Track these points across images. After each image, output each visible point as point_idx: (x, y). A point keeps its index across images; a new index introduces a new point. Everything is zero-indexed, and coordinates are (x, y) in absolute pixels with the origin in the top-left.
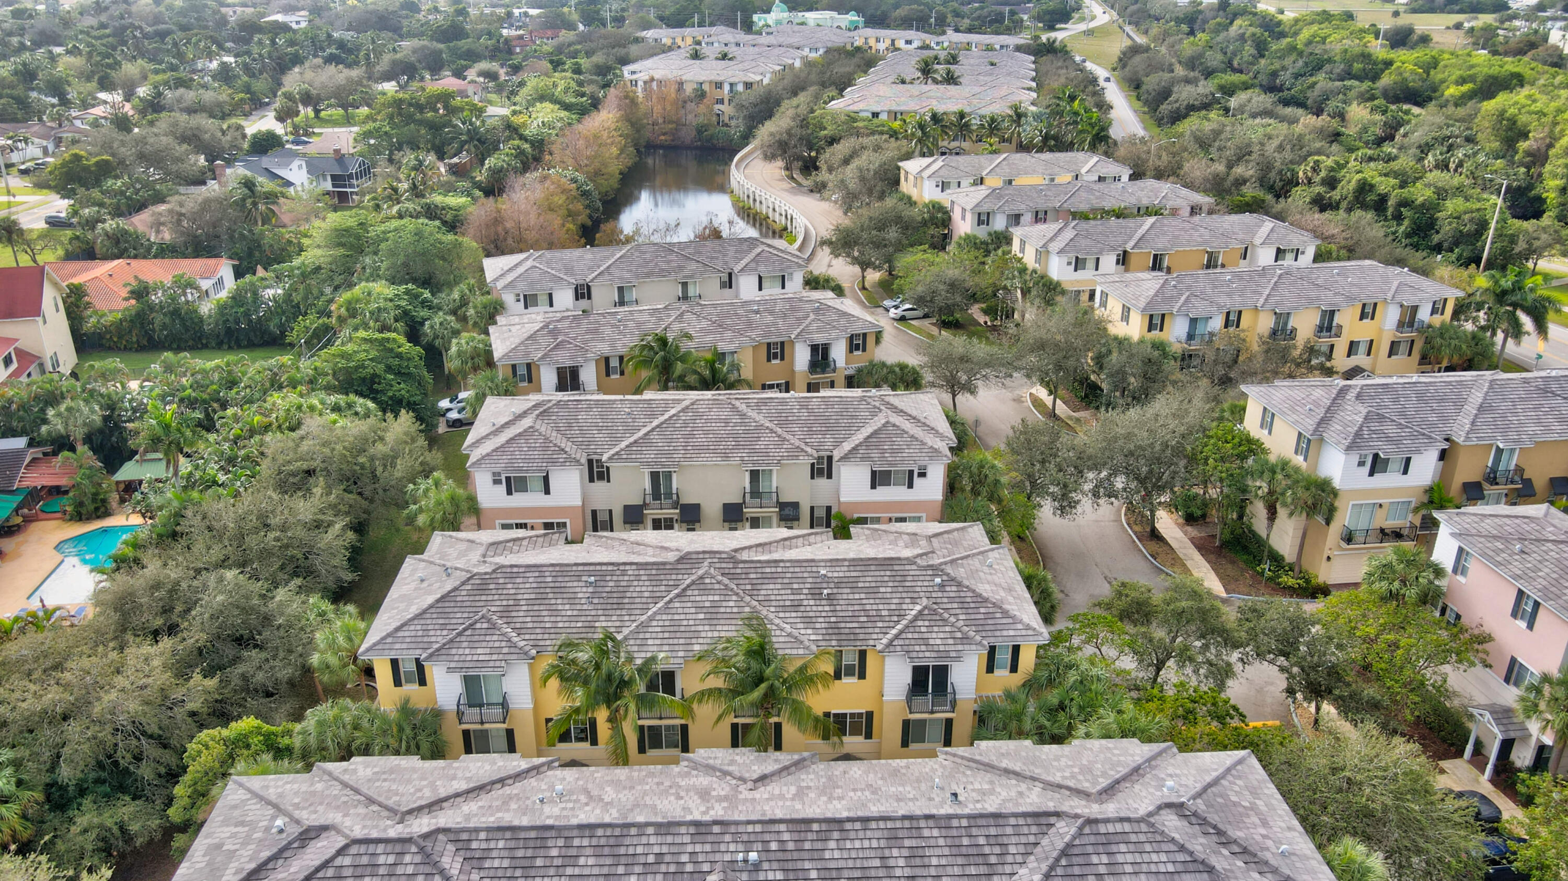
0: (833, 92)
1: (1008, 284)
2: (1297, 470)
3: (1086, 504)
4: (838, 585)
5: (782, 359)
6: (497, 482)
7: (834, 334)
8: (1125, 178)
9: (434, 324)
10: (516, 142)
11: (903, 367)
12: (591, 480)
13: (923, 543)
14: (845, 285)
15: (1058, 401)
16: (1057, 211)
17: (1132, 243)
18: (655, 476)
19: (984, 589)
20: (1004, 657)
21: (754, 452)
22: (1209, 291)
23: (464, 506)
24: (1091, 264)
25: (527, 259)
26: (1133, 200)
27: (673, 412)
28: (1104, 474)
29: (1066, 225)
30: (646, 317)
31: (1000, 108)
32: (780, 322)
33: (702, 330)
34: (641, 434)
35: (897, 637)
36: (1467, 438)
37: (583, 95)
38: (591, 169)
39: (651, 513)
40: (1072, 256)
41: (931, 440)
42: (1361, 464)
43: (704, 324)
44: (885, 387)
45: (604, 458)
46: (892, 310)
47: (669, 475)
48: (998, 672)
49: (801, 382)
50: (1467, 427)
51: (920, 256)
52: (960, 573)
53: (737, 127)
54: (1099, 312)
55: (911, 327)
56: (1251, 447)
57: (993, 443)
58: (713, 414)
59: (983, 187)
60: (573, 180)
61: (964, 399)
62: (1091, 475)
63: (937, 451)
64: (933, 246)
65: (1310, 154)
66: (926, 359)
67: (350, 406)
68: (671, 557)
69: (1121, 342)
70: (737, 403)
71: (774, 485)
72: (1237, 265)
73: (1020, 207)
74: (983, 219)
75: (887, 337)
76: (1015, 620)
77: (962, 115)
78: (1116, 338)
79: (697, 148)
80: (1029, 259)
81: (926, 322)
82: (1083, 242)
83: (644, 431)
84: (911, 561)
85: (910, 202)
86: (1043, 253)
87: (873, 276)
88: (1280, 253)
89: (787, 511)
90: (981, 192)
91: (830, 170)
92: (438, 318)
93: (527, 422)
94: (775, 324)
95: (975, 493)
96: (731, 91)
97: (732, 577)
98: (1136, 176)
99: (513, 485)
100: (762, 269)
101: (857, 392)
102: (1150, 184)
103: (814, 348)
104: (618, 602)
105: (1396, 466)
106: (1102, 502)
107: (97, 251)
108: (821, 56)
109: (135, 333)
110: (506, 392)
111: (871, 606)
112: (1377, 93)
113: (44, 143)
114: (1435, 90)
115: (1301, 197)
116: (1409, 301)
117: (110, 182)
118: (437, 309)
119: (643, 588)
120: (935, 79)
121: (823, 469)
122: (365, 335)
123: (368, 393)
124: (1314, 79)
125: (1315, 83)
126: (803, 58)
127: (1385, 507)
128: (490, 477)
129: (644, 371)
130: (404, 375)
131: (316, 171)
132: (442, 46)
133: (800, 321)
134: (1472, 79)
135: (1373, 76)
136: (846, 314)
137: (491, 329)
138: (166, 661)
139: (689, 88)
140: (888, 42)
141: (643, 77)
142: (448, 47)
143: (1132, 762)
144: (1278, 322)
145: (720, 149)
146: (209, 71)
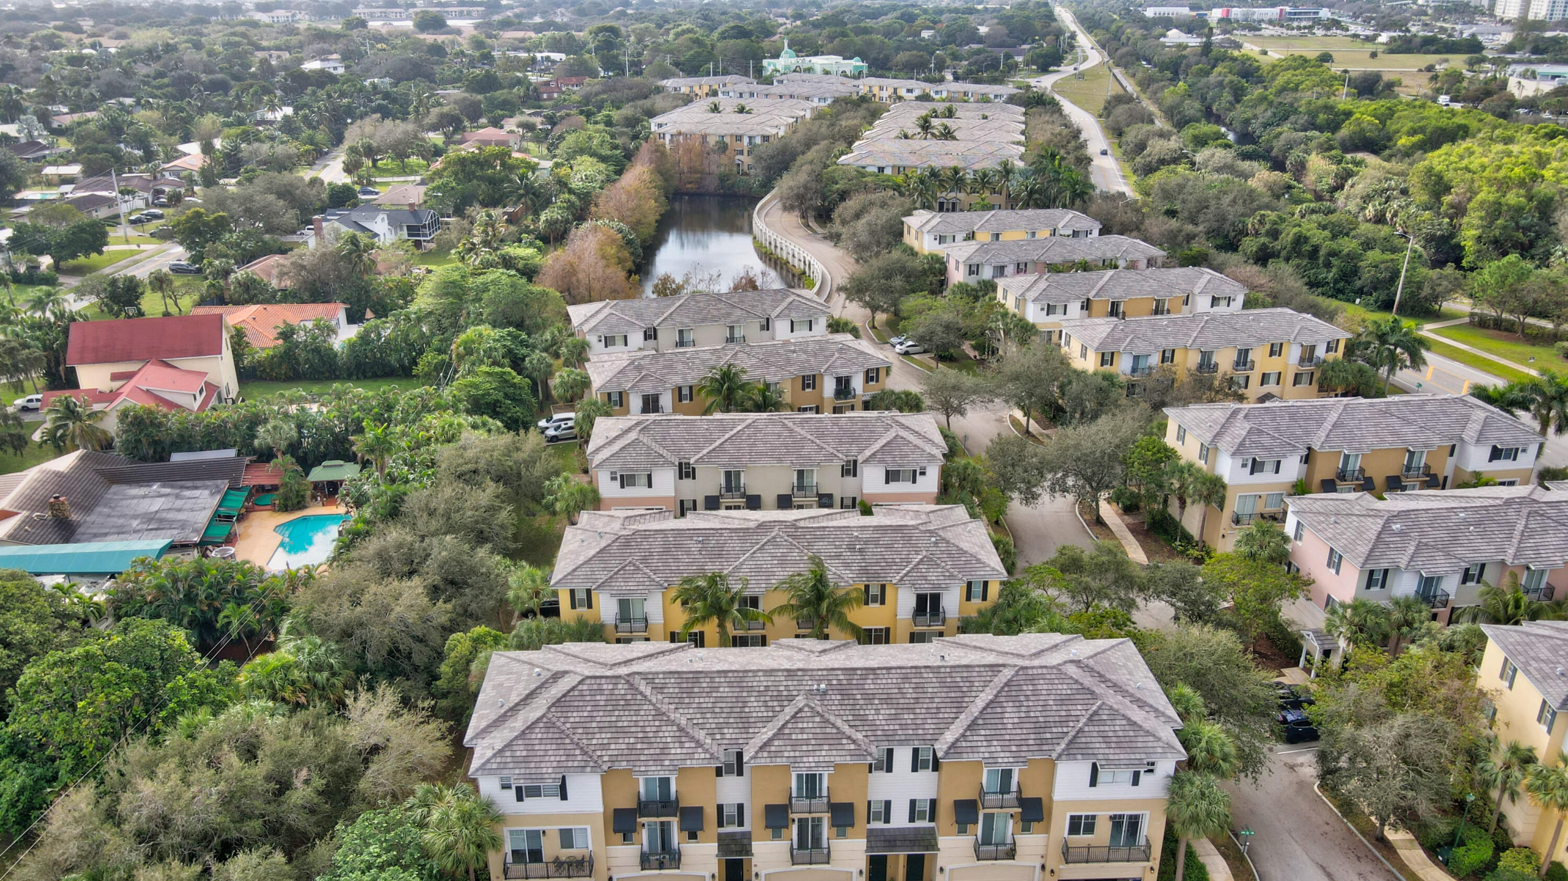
0: (841, 146)
1: (993, 325)
2: (1199, 470)
3: (1045, 497)
4: (866, 543)
5: (814, 388)
6: (614, 479)
7: (854, 369)
8: (1096, 233)
9: (535, 358)
10: (567, 196)
11: (908, 394)
12: (681, 478)
13: (924, 516)
14: (858, 324)
15: (1031, 421)
16: (1035, 263)
17: (1093, 293)
18: (728, 474)
19: (965, 546)
20: (977, 589)
21: (801, 456)
22: (1149, 333)
23: (590, 496)
24: (1060, 310)
25: (605, 307)
26: (1099, 254)
27: (739, 428)
28: (1059, 475)
29: (1040, 277)
30: (708, 356)
31: (990, 164)
32: (812, 359)
33: (752, 366)
34: (717, 444)
35: (906, 575)
36: (1322, 447)
37: (616, 147)
38: (633, 219)
39: (724, 501)
40: (1045, 304)
41: (928, 448)
42: (1244, 466)
43: (754, 361)
44: (894, 409)
45: (692, 461)
46: (898, 346)
47: (738, 474)
48: (973, 601)
49: (828, 406)
50: (1323, 439)
51: (921, 301)
52: (948, 535)
53: (756, 176)
54: (1064, 349)
55: (913, 360)
56: (1169, 454)
57: (976, 451)
58: (770, 429)
59: (974, 242)
60: (620, 231)
61: (955, 419)
62: (1049, 476)
63: (933, 456)
64: (933, 292)
65: (1260, 208)
66: (925, 388)
67: (484, 424)
68: (752, 525)
69: (1080, 374)
70: (786, 422)
71: (815, 481)
72: (1179, 312)
73: (1004, 260)
74: (973, 269)
75: (894, 370)
76: (985, 565)
77: (956, 171)
78: (1075, 371)
79: (719, 195)
80: (1010, 305)
81: (926, 356)
82: (1054, 292)
83: (719, 441)
84: (915, 527)
85: (913, 253)
86: (1021, 301)
87: (881, 317)
88: (1215, 301)
89: (824, 500)
90: (972, 246)
91: (844, 223)
92: (537, 355)
93: (633, 436)
94: (808, 361)
95: (962, 487)
96: (750, 143)
97: (795, 537)
98: (1105, 230)
99: (626, 481)
100: (794, 316)
101: (875, 414)
102: (1115, 238)
103: (839, 380)
104: (719, 554)
105: (1269, 467)
106: (1057, 495)
107: (227, 296)
108: (829, 106)
109: (284, 367)
110: (608, 414)
111: (888, 556)
112: (1335, 143)
113: (146, 195)
114: (1390, 139)
115: (1250, 244)
116: (1308, 341)
117: (227, 236)
118: (534, 347)
119: (734, 544)
120: (933, 135)
121: (850, 469)
122: (487, 369)
123: (495, 414)
124: (1279, 129)
125: (1281, 133)
126: (813, 109)
127: (1264, 498)
128: (608, 476)
129: (710, 400)
130: (517, 401)
131: (394, 222)
132: (480, 97)
133: (827, 358)
134: (1422, 130)
135: (1333, 126)
136: (862, 353)
137: (587, 365)
138: (420, 590)
139: (712, 141)
140: (891, 91)
141: (669, 130)
142: (485, 98)
143: (1053, 643)
144: (1203, 359)
145: (744, 196)
146: (271, 123)
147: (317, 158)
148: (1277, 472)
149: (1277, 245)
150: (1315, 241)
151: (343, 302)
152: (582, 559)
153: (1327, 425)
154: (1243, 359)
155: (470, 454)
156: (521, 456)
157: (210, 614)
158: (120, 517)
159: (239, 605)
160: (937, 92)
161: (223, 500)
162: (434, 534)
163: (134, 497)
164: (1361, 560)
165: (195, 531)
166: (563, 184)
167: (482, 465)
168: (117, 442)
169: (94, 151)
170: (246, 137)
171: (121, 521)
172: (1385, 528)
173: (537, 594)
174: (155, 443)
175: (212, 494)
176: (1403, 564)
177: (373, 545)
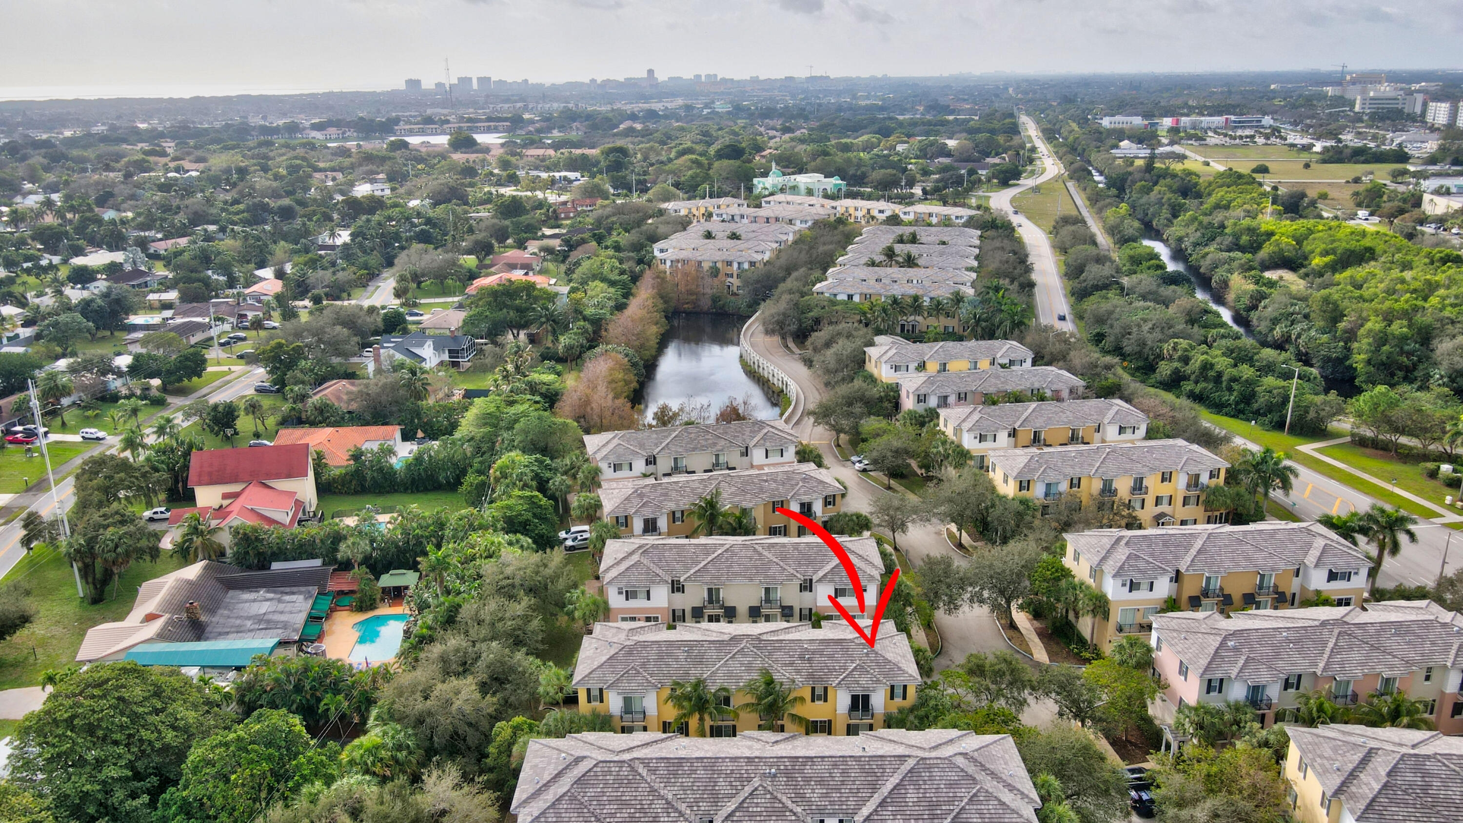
0: (817, 273)
2: (1089, 588)
3: (965, 608)
4: (813, 653)
6: (620, 593)
7: (815, 496)
8: (1029, 361)
9: (557, 481)
10: (582, 323)
11: (859, 515)
12: (673, 592)
15: (964, 534)
16: (973, 393)
17: (1019, 423)
18: (710, 591)
19: (890, 656)
20: (899, 691)
21: (767, 576)
22: (1059, 464)
23: (602, 606)
24: (990, 438)
25: (614, 438)
26: (1029, 385)
27: (720, 552)
28: (977, 589)
29: (975, 409)
30: (697, 485)
31: (943, 293)
32: (781, 488)
33: (731, 493)
34: (702, 565)
35: (843, 680)
36: (1187, 570)
37: (622, 272)
38: (638, 343)
39: (708, 612)
40: (978, 433)
41: (870, 570)
42: (1124, 585)
43: (733, 489)
44: (845, 532)
45: (682, 579)
46: (857, 464)
47: (718, 590)
48: (896, 700)
49: (794, 529)
50: (1189, 564)
51: (877, 424)
52: (878, 647)
53: (744, 297)
54: (991, 475)
55: (869, 477)
57: (917, 562)
58: (743, 554)
59: (922, 374)
60: (627, 355)
62: (970, 589)
63: (872, 576)
64: (888, 416)
65: (1174, 335)
66: (876, 509)
67: (518, 541)
68: (726, 637)
69: (1003, 498)
70: (756, 546)
71: (779, 596)
73: (947, 391)
74: (921, 398)
75: (851, 491)
76: (904, 672)
77: (916, 298)
78: (998, 495)
79: (712, 313)
80: (949, 432)
81: (880, 474)
82: (986, 422)
83: (703, 563)
84: (852, 640)
85: (873, 381)
86: (958, 430)
87: (844, 438)
88: (1122, 430)
89: (787, 612)
90: (922, 377)
91: (816, 349)
92: (558, 478)
93: (635, 558)
94: (777, 489)
96: (739, 268)
97: (758, 648)
98: (1037, 361)
99: (630, 595)
100: (769, 445)
102: (1044, 369)
103: (802, 505)
104: (700, 660)
105: (1145, 585)
106: (976, 605)
107: (304, 416)
108: (809, 229)
109: (354, 483)
110: (616, 536)
111: (830, 663)
112: (1255, 264)
113: (232, 320)
114: (1306, 258)
115: (1165, 369)
116: (1194, 470)
117: (303, 362)
118: (555, 470)
119: (712, 653)
120: (897, 262)
121: (807, 586)
122: (520, 493)
123: (526, 533)
124: (1207, 250)
125: (1207, 254)
126: (795, 233)
127: (1141, 612)
128: (616, 590)
129: (697, 522)
130: (543, 519)
131: (437, 348)
132: (507, 222)
133: (793, 486)
134: (1333, 251)
135: (1254, 247)
136: (821, 482)
137: (600, 491)
138: (474, 687)
139: (706, 266)
140: (865, 211)
141: (670, 255)
142: (512, 222)
143: (950, 738)
144: (1105, 485)
145: (733, 315)
146: (333, 248)
147: (370, 280)
148: (1151, 590)
149: (1188, 369)
150: (1218, 367)
151: (399, 424)
152: (596, 664)
153: (1193, 552)
154: (1139, 486)
155: (509, 571)
156: (548, 572)
157: (313, 702)
158: (237, 618)
159: (335, 695)
160: (905, 213)
161: (314, 603)
162: (484, 640)
163: (246, 601)
164: (1201, 671)
165: (295, 630)
166: (578, 311)
167: (517, 581)
168: (229, 552)
169: (189, 281)
170: (313, 263)
171: (238, 622)
172: (1223, 644)
173: (561, 689)
174: (259, 554)
175: (306, 599)
176: (1234, 674)
177: (436, 650)
